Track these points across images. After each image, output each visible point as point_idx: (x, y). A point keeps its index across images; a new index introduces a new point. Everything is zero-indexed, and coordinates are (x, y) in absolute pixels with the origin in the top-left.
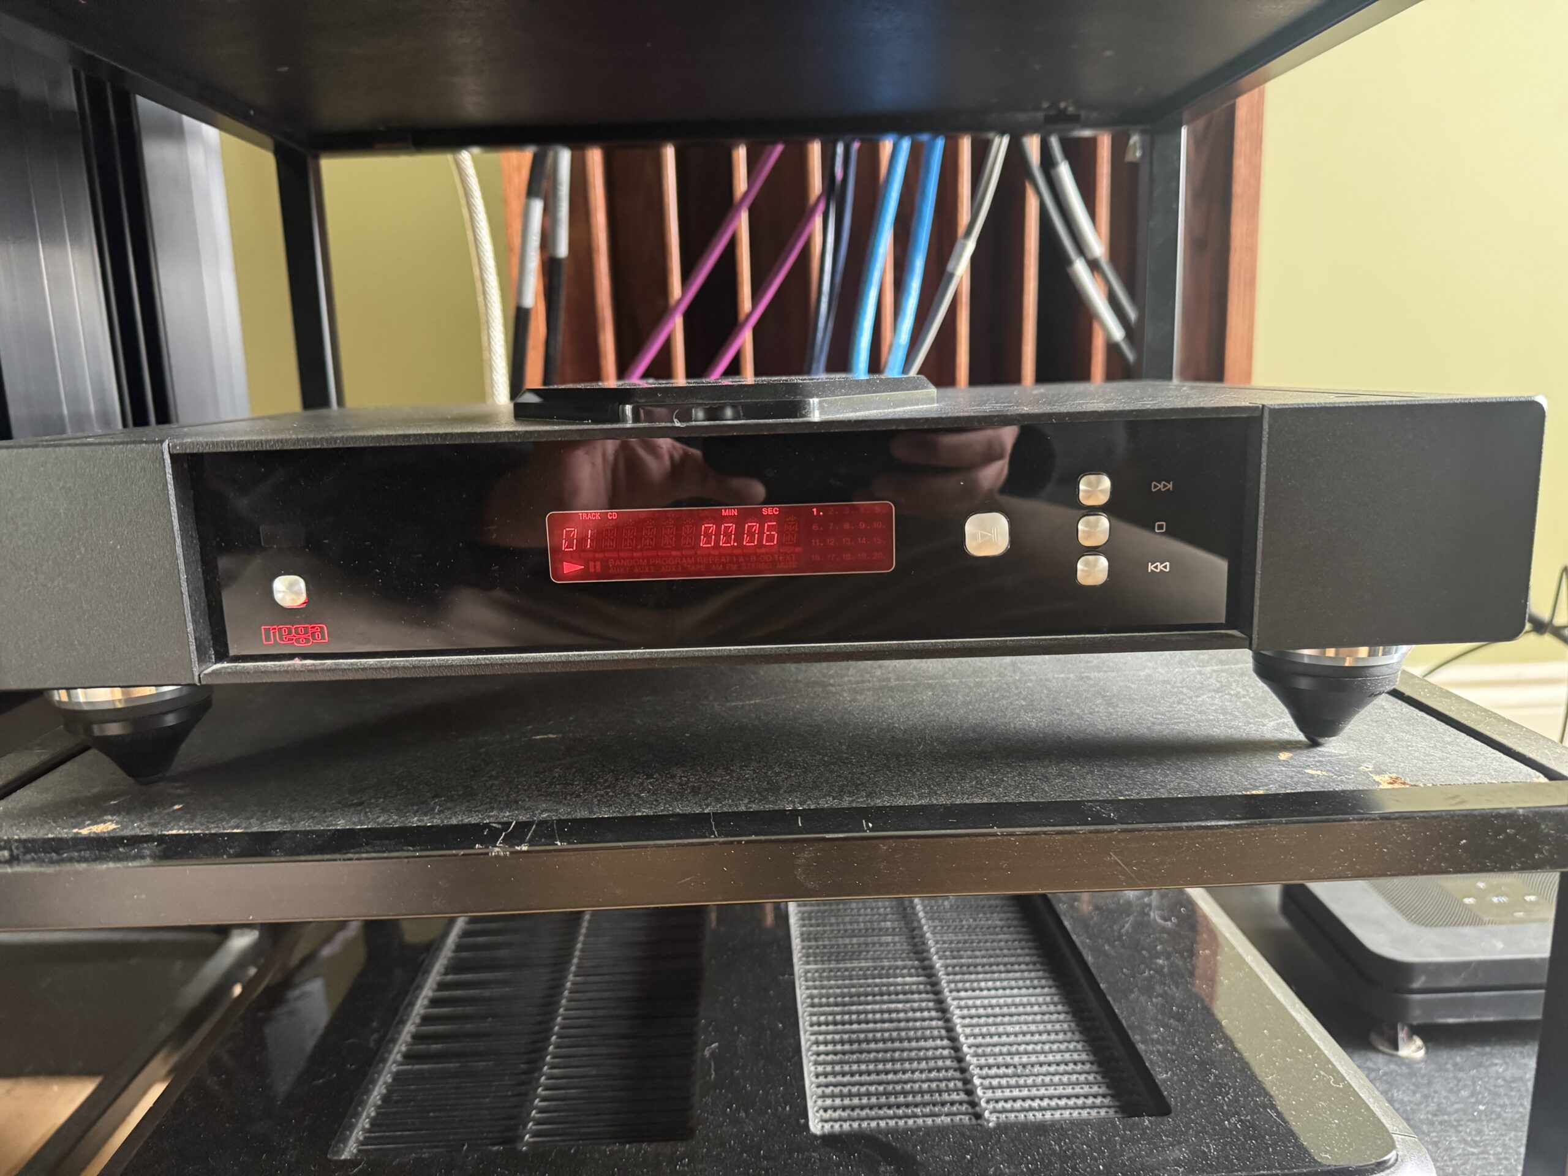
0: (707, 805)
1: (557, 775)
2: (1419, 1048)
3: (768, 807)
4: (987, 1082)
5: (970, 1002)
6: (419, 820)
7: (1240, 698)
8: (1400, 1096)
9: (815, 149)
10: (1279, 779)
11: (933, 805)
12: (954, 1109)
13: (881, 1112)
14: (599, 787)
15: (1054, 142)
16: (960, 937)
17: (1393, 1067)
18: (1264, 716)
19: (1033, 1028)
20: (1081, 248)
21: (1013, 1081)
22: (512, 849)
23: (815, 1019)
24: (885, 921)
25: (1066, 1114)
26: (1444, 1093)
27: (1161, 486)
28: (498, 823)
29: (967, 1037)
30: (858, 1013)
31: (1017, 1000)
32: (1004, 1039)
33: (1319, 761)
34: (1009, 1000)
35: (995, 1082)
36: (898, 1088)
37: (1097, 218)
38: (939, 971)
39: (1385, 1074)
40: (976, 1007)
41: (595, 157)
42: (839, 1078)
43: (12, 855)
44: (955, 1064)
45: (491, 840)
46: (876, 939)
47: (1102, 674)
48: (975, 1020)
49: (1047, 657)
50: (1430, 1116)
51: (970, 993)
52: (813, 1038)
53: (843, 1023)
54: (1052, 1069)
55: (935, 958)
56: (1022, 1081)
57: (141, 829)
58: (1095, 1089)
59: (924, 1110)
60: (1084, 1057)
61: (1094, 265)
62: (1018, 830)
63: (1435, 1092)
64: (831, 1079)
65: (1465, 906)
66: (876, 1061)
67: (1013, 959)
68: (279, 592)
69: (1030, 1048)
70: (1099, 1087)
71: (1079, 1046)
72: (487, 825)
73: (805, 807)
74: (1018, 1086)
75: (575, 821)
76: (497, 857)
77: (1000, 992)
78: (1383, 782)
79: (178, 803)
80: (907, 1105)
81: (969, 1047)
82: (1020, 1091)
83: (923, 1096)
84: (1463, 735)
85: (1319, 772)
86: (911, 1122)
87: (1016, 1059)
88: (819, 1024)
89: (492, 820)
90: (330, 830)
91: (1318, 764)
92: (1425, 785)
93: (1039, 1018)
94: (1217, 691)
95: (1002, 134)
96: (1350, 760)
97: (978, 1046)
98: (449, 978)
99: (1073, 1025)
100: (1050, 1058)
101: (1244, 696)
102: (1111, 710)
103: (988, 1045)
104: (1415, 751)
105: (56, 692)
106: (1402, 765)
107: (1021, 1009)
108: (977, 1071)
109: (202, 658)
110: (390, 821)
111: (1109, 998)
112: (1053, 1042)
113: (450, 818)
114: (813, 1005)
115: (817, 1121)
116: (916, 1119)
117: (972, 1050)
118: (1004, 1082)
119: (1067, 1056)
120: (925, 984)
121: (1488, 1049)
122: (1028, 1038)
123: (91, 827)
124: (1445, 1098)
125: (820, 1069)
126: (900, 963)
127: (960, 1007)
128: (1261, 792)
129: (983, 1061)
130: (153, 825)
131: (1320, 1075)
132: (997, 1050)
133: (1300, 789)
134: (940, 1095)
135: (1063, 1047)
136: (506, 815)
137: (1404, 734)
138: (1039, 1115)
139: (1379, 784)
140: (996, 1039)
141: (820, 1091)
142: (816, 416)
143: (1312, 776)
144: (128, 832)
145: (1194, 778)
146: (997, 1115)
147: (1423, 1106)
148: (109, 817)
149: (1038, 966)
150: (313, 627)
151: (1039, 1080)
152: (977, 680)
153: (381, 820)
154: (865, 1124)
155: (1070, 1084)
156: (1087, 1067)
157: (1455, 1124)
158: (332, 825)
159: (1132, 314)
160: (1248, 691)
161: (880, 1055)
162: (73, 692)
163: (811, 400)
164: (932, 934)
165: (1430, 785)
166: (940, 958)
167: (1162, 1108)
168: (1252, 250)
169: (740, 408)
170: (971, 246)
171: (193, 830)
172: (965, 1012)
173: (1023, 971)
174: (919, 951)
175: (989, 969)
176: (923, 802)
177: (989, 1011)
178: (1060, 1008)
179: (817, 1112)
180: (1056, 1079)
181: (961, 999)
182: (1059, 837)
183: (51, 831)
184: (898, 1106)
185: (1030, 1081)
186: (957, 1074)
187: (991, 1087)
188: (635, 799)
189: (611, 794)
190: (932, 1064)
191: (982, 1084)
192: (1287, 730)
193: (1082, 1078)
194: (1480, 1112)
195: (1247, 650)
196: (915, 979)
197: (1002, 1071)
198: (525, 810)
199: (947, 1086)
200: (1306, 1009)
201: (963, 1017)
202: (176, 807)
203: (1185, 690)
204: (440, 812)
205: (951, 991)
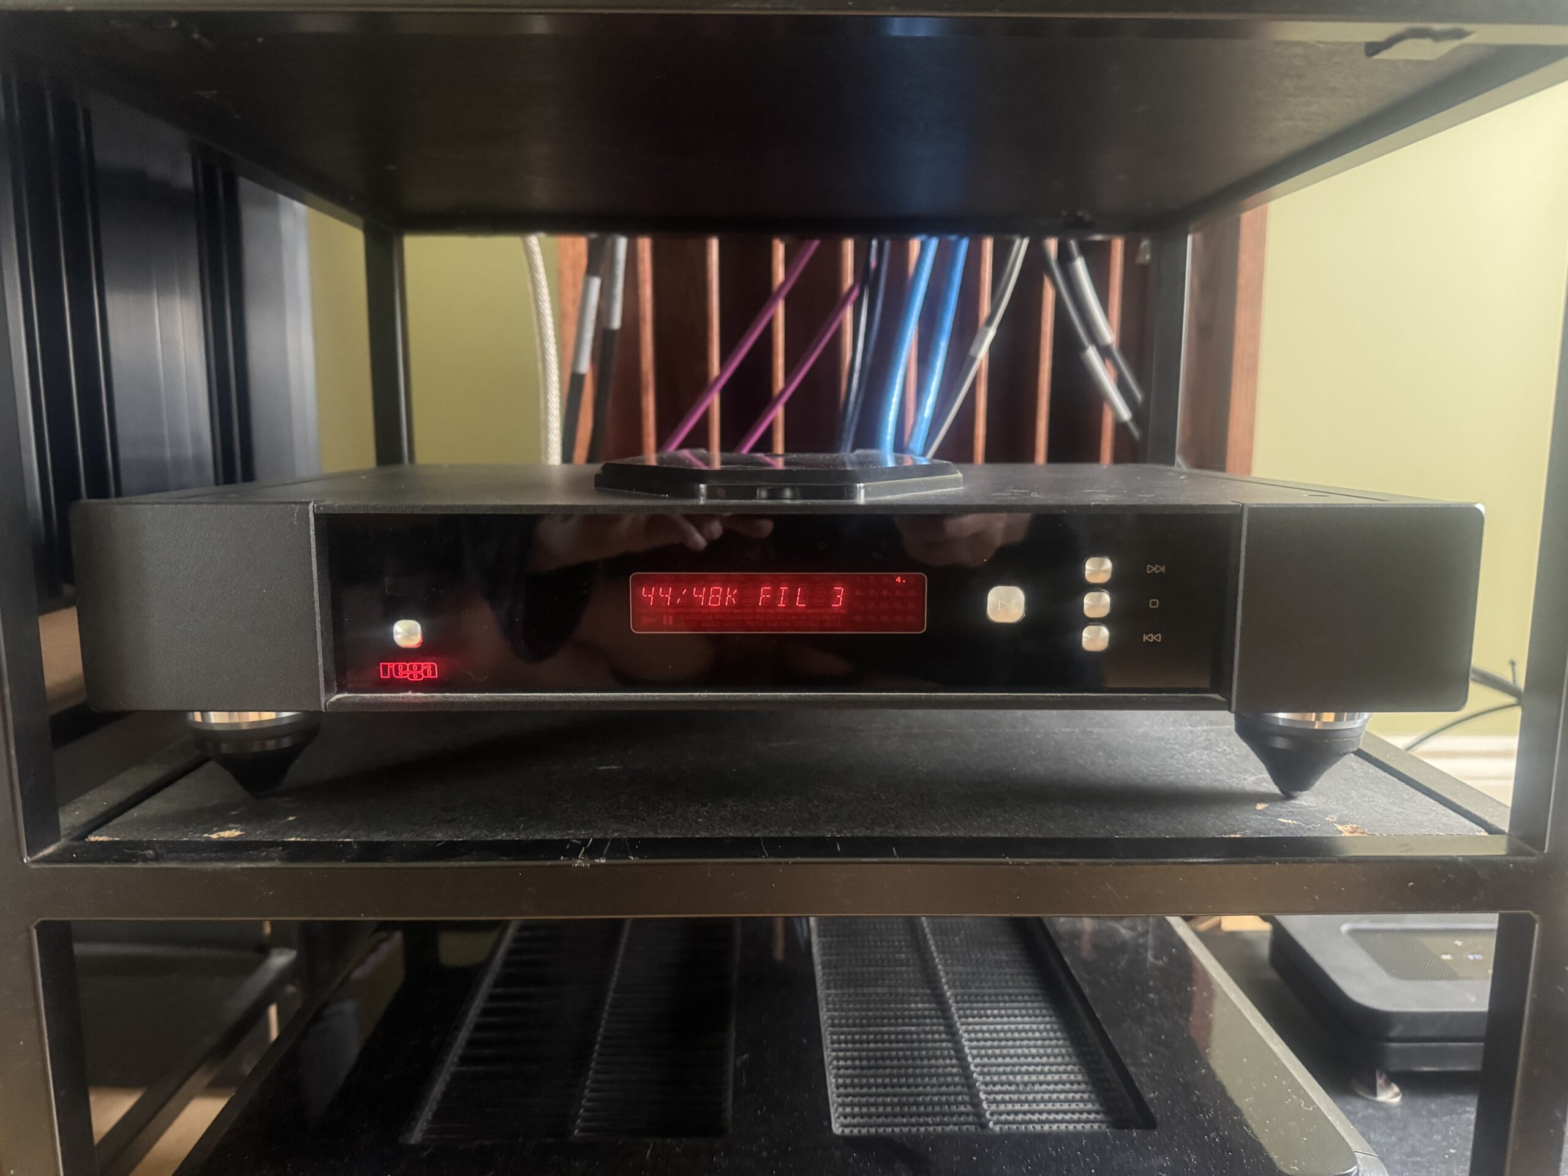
0: (757, 831)
1: (623, 801)
2: (1396, 1095)
3: (810, 834)
4: (991, 1097)
5: (977, 1027)
6: (507, 835)
7: (1226, 755)
8: (1377, 1139)
9: (849, 246)
10: (1254, 826)
11: (954, 838)
12: (962, 1119)
13: (896, 1120)
14: (661, 812)
15: (1073, 244)
16: (969, 969)
17: (1371, 1111)
18: (1246, 771)
19: (1034, 1051)
20: (1093, 336)
21: (1015, 1097)
22: (591, 862)
23: (835, 1037)
24: (900, 953)
25: (1063, 1126)
26: (1418, 1136)
27: (1154, 569)
28: (578, 840)
29: (974, 1057)
30: (875, 1034)
31: (1020, 1027)
32: (1008, 1060)
33: (1290, 812)
34: (1013, 1027)
35: (999, 1097)
36: (911, 1099)
37: (1110, 312)
38: (949, 999)
39: (1364, 1117)
40: (983, 1032)
41: (645, 245)
42: (858, 1090)
43: (156, 853)
44: (963, 1080)
45: (573, 853)
46: (891, 969)
47: (1103, 729)
48: (982, 1043)
49: (1054, 712)
50: (1404, 1158)
51: (977, 1020)
52: (834, 1054)
53: (861, 1042)
54: (1051, 1087)
55: (946, 987)
56: (1023, 1097)
57: (263, 836)
58: (1090, 1106)
59: (934, 1119)
60: (1080, 1077)
61: (1105, 352)
62: (1027, 861)
63: (1411, 1135)
64: (850, 1090)
65: (1443, 962)
66: (891, 1076)
67: (1017, 991)
68: (398, 633)
69: (1031, 1069)
70: (1093, 1105)
71: (1076, 1069)
72: (568, 841)
73: (842, 835)
74: (1019, 1101)
75: (642, 839)
76: (579, 867)
77: (1005, 1019)
78: (1345, 831)
79: (293, 816)
80: (919, 1115)
81: (976, 1066)
82: (1021, 1106)
83: (933, 1107)
84: (1420, 793)
85: (1290, 821)
86: (922, 1129)
87: (1019, 1078)
88: (840, 1042)
89: (571, 837)
90: (431, 842)
91: (1290, 814)
92: (1381, 834)
93: (1039, 1043)
94: (1205, 749)
95: (1023, 237)
96: (1319, 811)
97: (984, 1066)
98: (499, 990)
99: (1070, 1050)
100: (1049, 1078)
101: (1229, 754)
102: (1111, 762)
103: (993, 1065)
104: (1376, 806)
105: (190, 713)
106: (1363, 817)
107: (1023, 1035)
108: (983, 1087)
109: (329, 690)
110: (482, 835)
111: (1104, 1026)
112: (1052, 1065)
113: (534, 834)
114: (833, 1026)
115: (838, 1125)
116: (927, 1127)
117: (979, 1069)
118: (1007, 1097)
119: (1065, 1077)
120: (936, 1010)
121: (1461, 1098)
122: (1030, 1060)
123: (219, 833)
124: (1419, 1141)
125: (840, 1081)
126: (913, 991)
127: (967, 1031)
128: (1238, 836)
129: (988, 1078)
130: (274, 833)
131: (1292, 1098)
132: (1001, 1069)
133: (1272, 834)
134: (949, 1107)
135: (1061, 1068)
136: (583, 834)
137: (1368, 792)
138: (1038, 1127)
139: (1341, 832)
140: (1000, 1060)
141: (840, 1100)
142: (861, 499)
143: (1284, 824)
144: (250, 838)
145: (1181, 823)
146: (1001, 1125)
147: (1397, 1148)
148: (233, 825)
149: (1040, 998)
150: (426, 665)
151: (1039, 1096)
152: (992, 730)
153: (474, 834)
154: (881, 1130)
155: (1066, 1101)
156: (1083, 1087)
157: (1427, 1165)
158: (431, 837)
159: (1139, 396)
160: (1233, 749)
161: (895, 1071)
162: (205, 713)
163: (858, 485)
164: (943, 966)
165: (1385, 835)
166: (950, 988)
167: (1147, 1122)
168: (1255, 337)
169: (797, 489)
170: (991, 333)
171: (309, 838)
172: (973, 1035)
173: (1026, 1002)
174: (931, 981)
175: (995, 999)
176: (944, 834)
177: (995, 1035)
178: (1059, 1034)
179: (838, 1118)
180: (1054, 1096)
181: (969, 1024)
182: (1061, 868)
183: (184, 835)
184: (911, 1116)
185: (1030, 1097)
186: (965, 1090)
187: (995, 1101)
188: (694, 824)
189: (672, 818)
190: (942, 1079)
191: (987, 1099)
192: (1265, 784)
193: (1078, 1096)
194: (1451, 1155)
195: (1226, 712)
196: (927, 1005)
197: (1006, 1087)
198: (599, 829)
199: (955, 1099)
200: (1283, 1043)
201: (971, 1040)
202: (291, 818)
203: (1177, 747)
204: (525, 829)
205: (960, 1017)
